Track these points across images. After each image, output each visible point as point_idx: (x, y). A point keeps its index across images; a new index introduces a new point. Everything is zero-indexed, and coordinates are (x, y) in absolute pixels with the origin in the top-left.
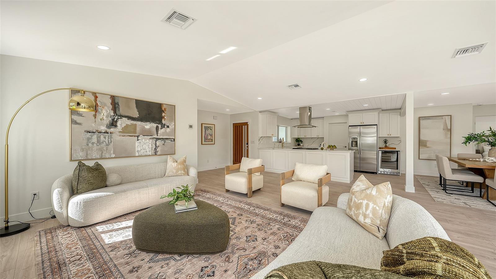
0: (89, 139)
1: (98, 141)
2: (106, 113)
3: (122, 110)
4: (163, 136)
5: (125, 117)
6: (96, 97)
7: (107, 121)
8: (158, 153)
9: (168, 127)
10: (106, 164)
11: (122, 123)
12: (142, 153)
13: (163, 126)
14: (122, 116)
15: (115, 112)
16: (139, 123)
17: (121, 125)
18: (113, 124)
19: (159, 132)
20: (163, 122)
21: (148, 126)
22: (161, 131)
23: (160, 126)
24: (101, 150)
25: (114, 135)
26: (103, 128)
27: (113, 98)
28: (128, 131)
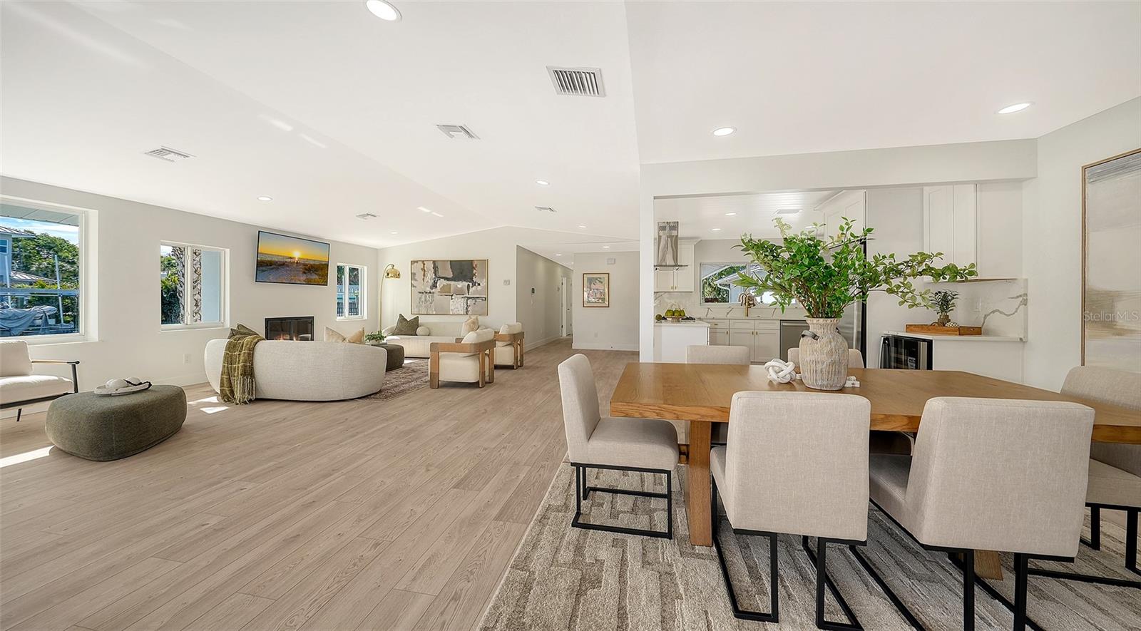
0: (420, 298)
1: (426, 300)
2: (430, 275)
3: (440, 273)
4: (474, 294)
5: (442, 278)
6: (424, 264)
7: (431, 283)
8: (469, 313)
9: (479, 284)
10: (422, 320)
11: (441, 283)
12: (455, 312)
13: (474, 284)
14: (440, 278)
15: (435, 275)
16: (452, 283)
17: (440, 285)
18: (434, 286)
19: (470, 291)
20: (474, 280)
21: (461, 285)
22: (471, 290)
23: (471, 284)
24: (426, 307)
25: (435, 295)
26: (428, 289)
27: (434, 262)
28: (446, 291)
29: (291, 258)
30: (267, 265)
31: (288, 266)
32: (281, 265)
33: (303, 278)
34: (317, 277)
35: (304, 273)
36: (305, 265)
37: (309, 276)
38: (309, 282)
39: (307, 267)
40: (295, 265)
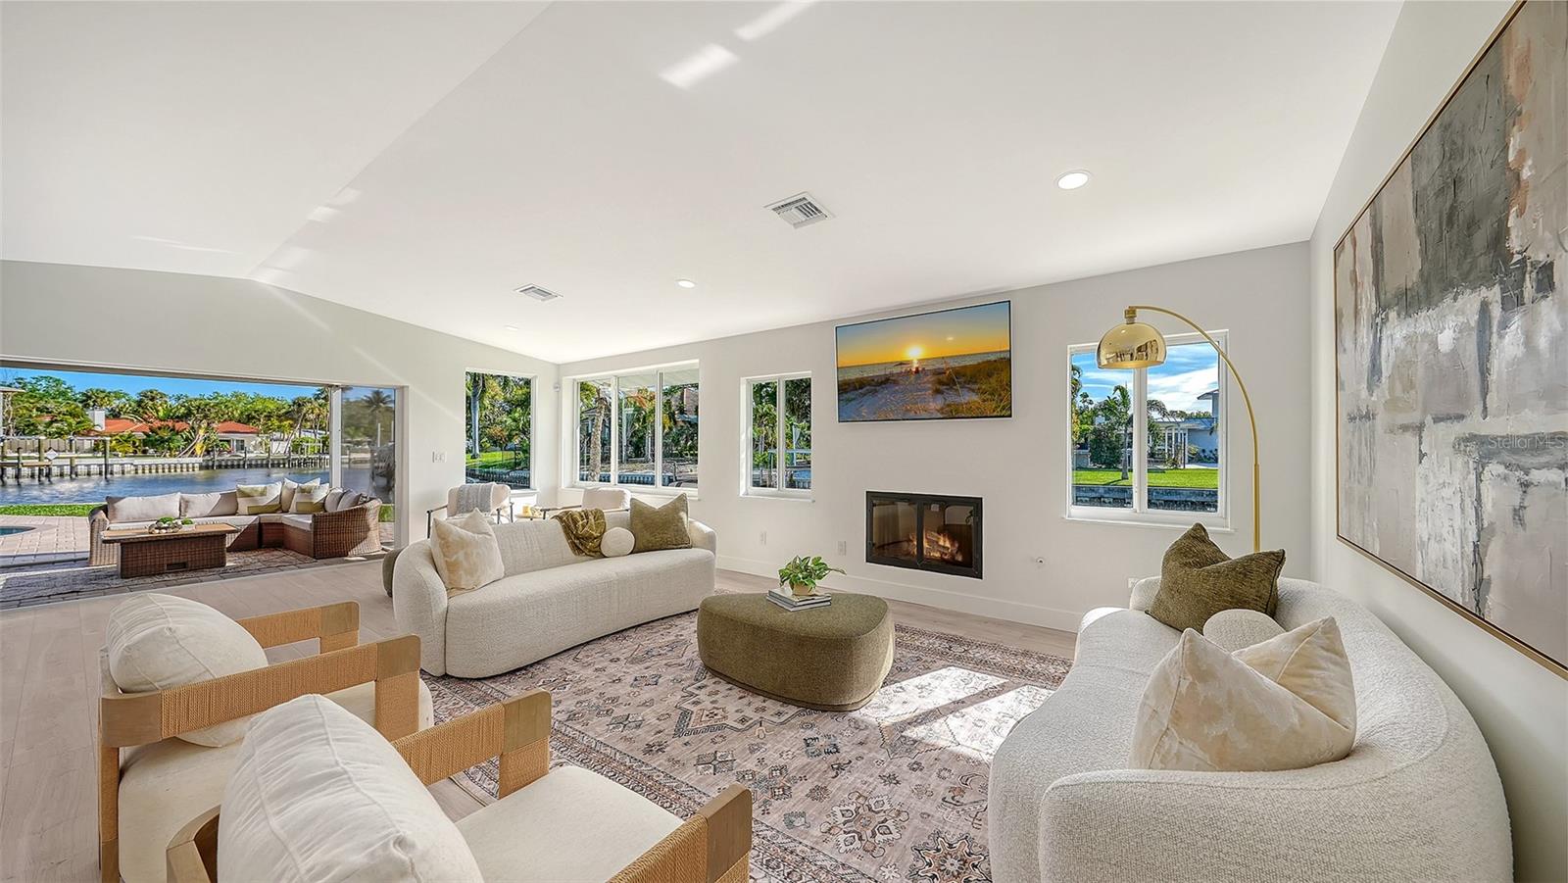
2: (1368, 302)
6: (1355, 246)
11: (1389, 343)
14: (1387, 302)
15: (1378, 294)
17: (1386, 360)
18: (1375, 364)
29: (901, 364)
30: (855, 389)
31: (895, 382)
32: (882, 383)
33: (936, 404)
34: (975, 398)
35: (938, 392)
36: (938, 372)
37: (952, 398)
38: (952, 413)
39: (943, 377)
40: (913, 377)
